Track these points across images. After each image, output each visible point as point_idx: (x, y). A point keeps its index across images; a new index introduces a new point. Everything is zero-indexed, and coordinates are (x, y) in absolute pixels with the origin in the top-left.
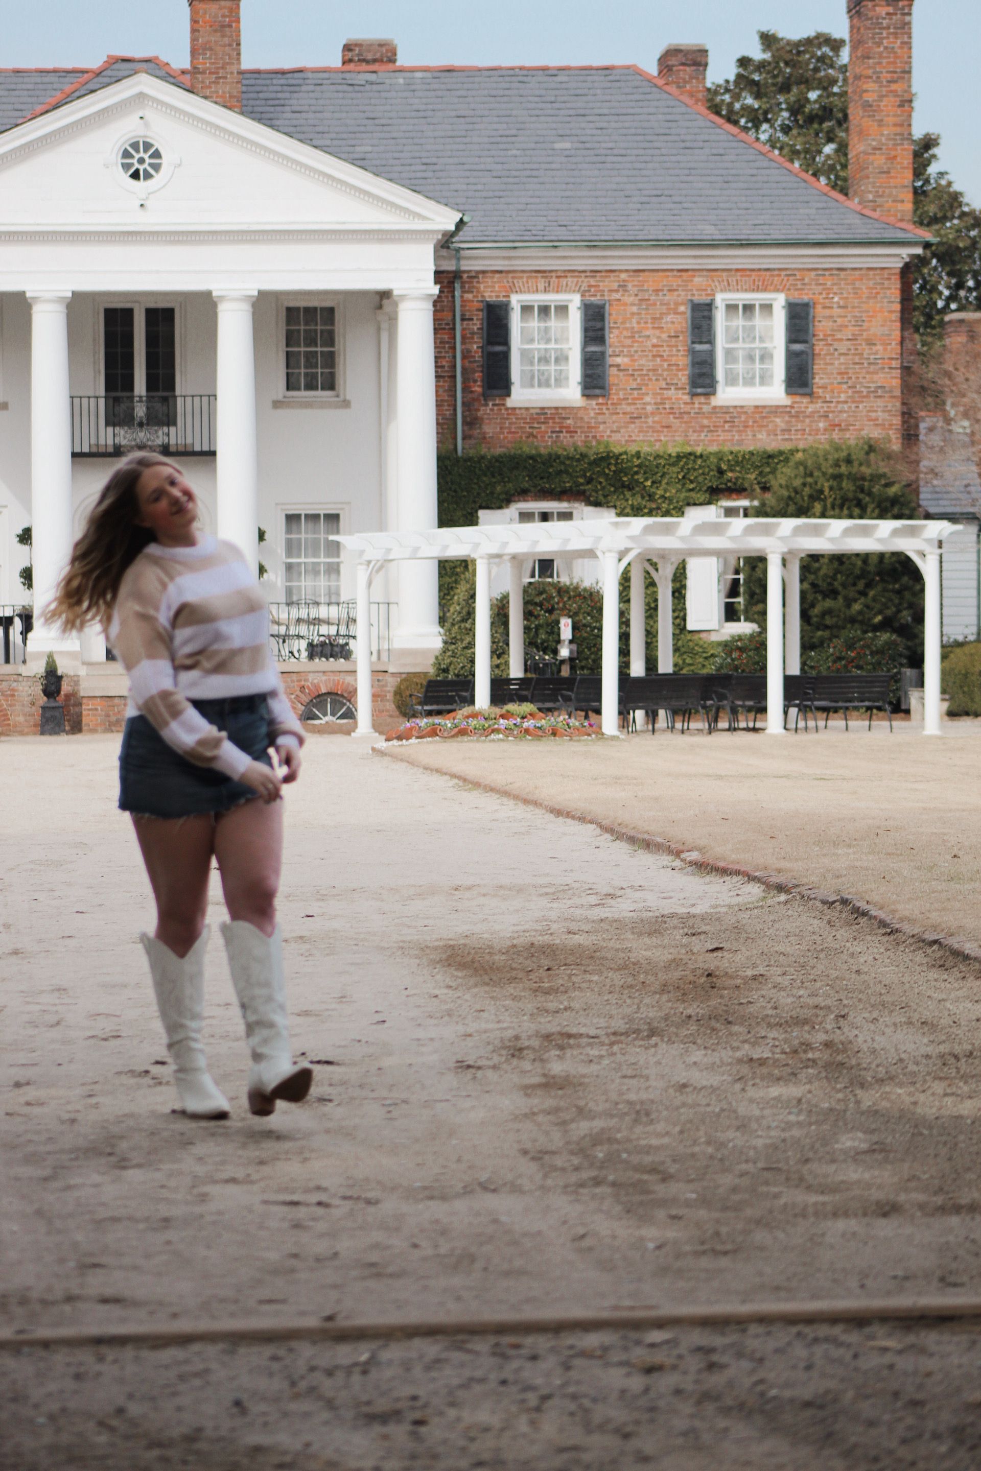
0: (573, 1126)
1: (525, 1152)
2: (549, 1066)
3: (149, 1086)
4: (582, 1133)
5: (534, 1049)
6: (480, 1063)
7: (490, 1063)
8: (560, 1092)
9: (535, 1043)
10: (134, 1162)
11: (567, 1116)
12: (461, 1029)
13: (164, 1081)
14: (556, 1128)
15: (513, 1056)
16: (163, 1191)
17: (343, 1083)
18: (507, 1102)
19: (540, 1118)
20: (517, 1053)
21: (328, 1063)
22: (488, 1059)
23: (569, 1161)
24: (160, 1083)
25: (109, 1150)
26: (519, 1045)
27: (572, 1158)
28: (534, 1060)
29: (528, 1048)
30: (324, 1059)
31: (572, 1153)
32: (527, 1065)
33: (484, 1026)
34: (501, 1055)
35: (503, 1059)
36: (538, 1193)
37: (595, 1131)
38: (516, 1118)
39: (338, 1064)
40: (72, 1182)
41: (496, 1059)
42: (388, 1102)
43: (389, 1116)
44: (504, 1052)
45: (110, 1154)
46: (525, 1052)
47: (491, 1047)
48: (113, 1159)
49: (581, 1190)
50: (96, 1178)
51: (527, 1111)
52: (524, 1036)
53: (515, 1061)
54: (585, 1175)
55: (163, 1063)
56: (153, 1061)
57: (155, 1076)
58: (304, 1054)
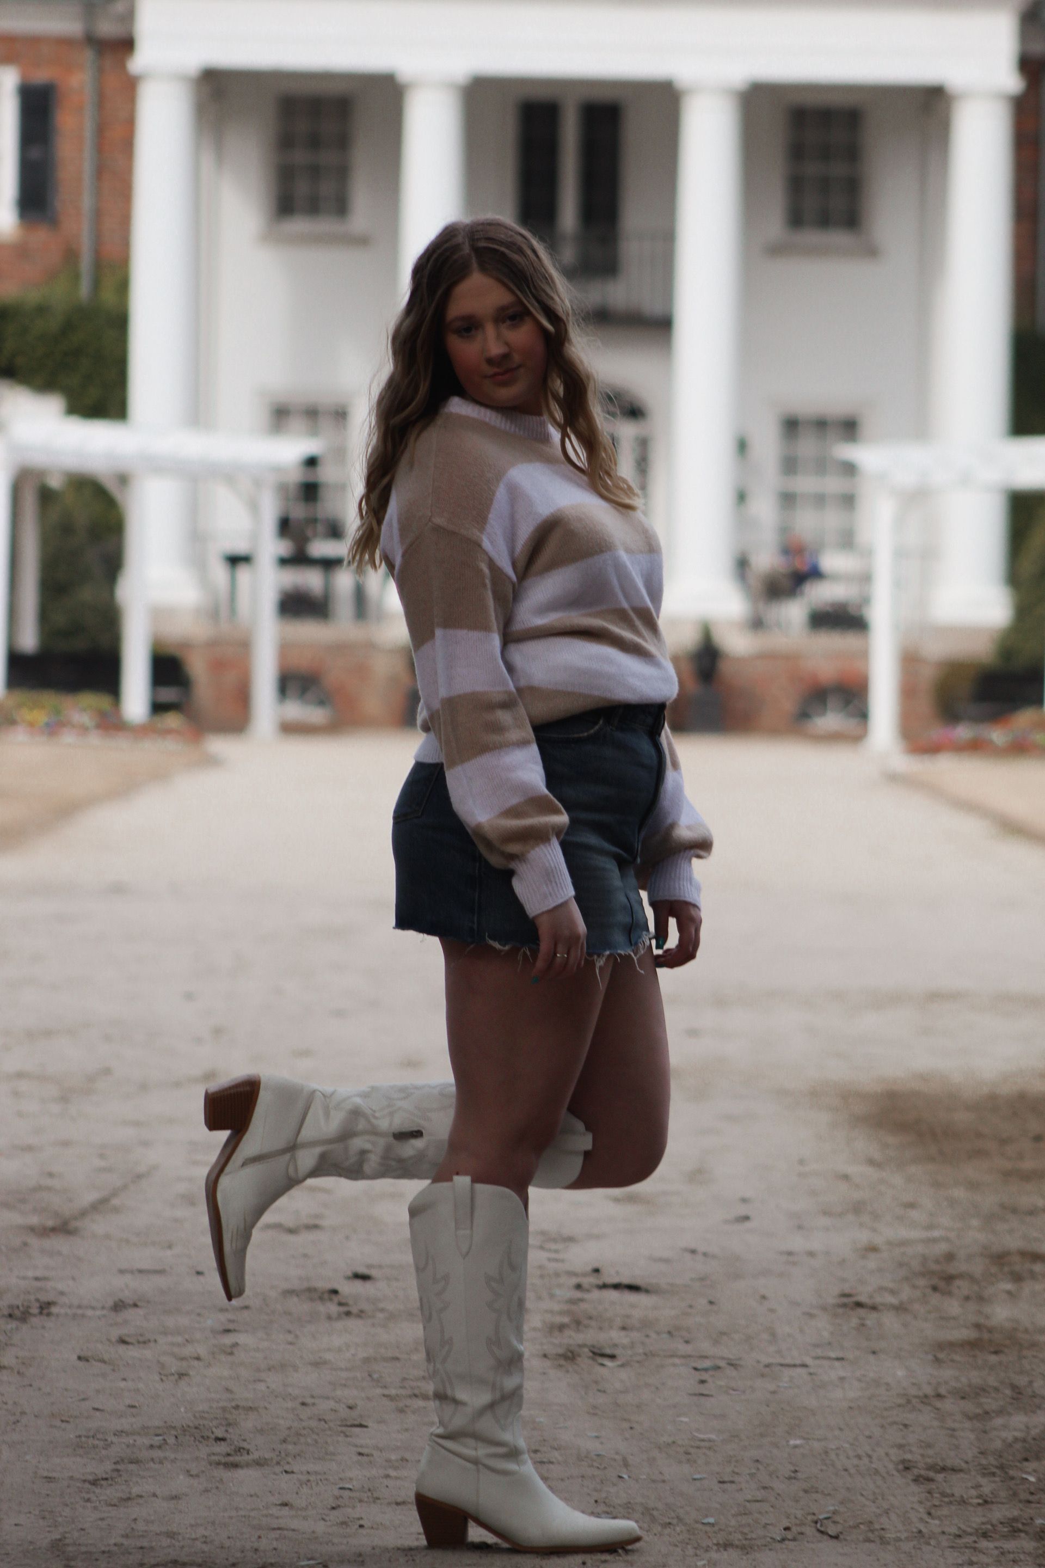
0: (999, 1421)
1: (907, 1467)
3: (329, 1318)
4: (1008, 1435)
5: (971, 1278)
6: (877, 1300)
7: (893, 1300)
8: (993, 1359)
9: (978, 1267)
10: (255, 1455)
11: (990, 1403)
12: (864, 1237)
13: (354, 1310)
14: (968, 1424)
15: (935, 1289)
16: (285, 1511)
17: (646, 1324)
18: (900, 1373)
19: (948, 1405)
20: (942, 1284)
21: (633, 1288)
22: (892, 1292)
23: (978, 1486)
24: (348, 1314)
25: (220, 1433)
26: (949, 1270)
27: (983, 1481)
28: (967, 1298)
29: (962, 1276)
30: (626, 1280)
31: (986, 1472)
32: (952, 1307)
33: (903, 1233)
34: (914, 1287)
35: (918, 1294)
36: (907, 1546)
37: (1034, 1432)
38: (908, 1402)
39: (647, 1291)
40: (135, 1490)
41: (905, 1294)
42: (707, 1364)
43: (703, 1389)
44: (921, 1282)
45: (219, 1439)
46: (957, 1283)
47: (903, 1272)
48: (222, 1448)
49: (984, 1544)
50: (181, 1483)
51: (928, 1390)
53: (935, 1299)
54: (998, 1513)
55: (364, 1278)
56: (349, 1274)
57: (344, 1301)
58: (597, 1271)
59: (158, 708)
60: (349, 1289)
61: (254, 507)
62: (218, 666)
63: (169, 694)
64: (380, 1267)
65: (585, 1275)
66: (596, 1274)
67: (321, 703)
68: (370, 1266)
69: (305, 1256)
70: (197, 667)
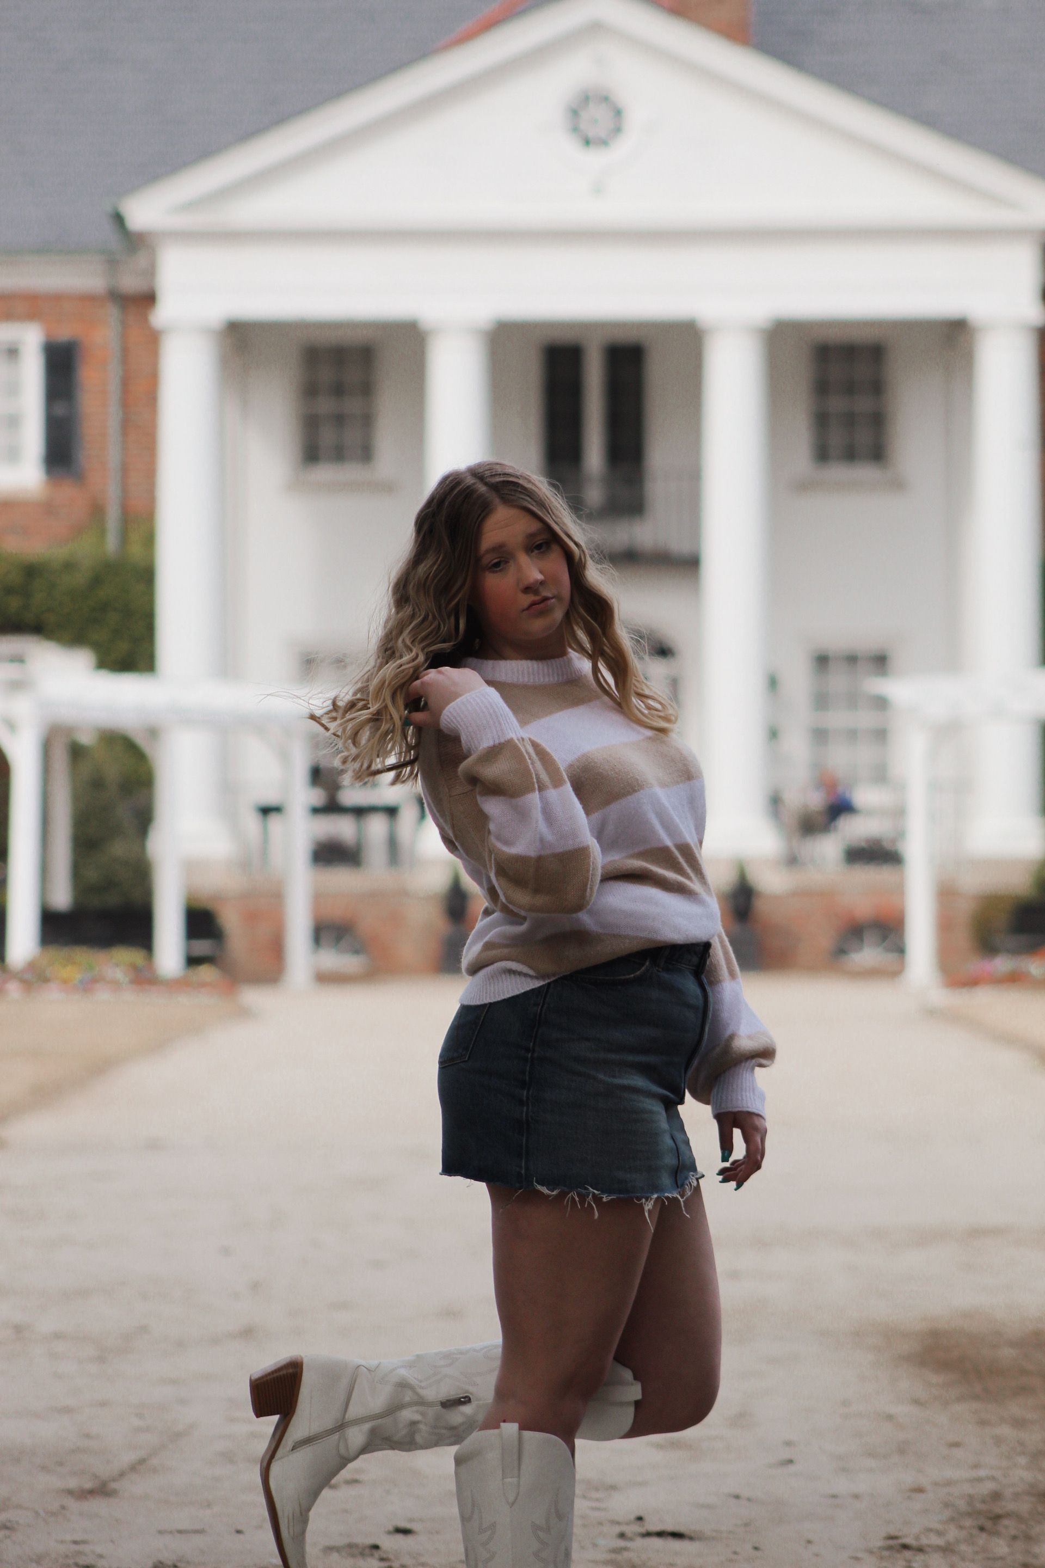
2: (1036, 1550)
6: (924, 1541)
7: (940, 1541)
9: (1024, 1507)
12: (910, 1478)
15: (982, 1529)
20: (988, 1524)
21: (677, 1535)
22: (940, 1533)
26: (998, 1510)
28: (1015, 1538)
29: (1008, 1515)
30: (670, 1528)
32: (1001, 1547)
33: (949, 1473)
34: (961, 1527)
35: (963, 1534)
39: (691, 1539)
41: (953, 1533)
44: (968, 1522)
46: (1006, 1522)
47: (947, 1514)
52: (1008, 1492)
53: (982, 1539)
55: (406, 1532)
56: (391, 1528)
57: (384, 1556)
58: (640, 1519)
59: (193, 961)
60: (390, 1543)
61: (284, 757)
62: (252, 917)
63: (203, 947)
64: (421, 1520)
65: (627, 1524)
66: (639, 1522)
67: (357, 952)
68: (411, 1520)
69: (345, 1511)
70: (230, 920)
